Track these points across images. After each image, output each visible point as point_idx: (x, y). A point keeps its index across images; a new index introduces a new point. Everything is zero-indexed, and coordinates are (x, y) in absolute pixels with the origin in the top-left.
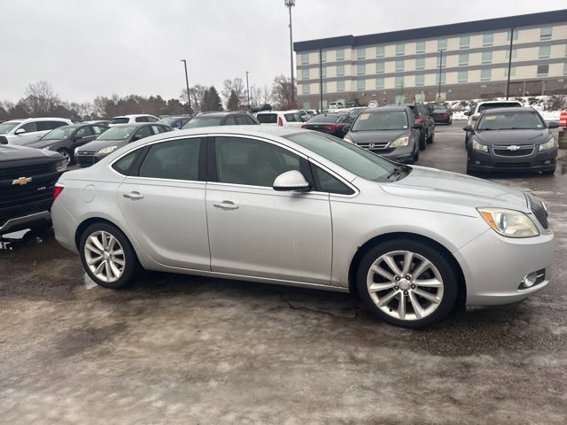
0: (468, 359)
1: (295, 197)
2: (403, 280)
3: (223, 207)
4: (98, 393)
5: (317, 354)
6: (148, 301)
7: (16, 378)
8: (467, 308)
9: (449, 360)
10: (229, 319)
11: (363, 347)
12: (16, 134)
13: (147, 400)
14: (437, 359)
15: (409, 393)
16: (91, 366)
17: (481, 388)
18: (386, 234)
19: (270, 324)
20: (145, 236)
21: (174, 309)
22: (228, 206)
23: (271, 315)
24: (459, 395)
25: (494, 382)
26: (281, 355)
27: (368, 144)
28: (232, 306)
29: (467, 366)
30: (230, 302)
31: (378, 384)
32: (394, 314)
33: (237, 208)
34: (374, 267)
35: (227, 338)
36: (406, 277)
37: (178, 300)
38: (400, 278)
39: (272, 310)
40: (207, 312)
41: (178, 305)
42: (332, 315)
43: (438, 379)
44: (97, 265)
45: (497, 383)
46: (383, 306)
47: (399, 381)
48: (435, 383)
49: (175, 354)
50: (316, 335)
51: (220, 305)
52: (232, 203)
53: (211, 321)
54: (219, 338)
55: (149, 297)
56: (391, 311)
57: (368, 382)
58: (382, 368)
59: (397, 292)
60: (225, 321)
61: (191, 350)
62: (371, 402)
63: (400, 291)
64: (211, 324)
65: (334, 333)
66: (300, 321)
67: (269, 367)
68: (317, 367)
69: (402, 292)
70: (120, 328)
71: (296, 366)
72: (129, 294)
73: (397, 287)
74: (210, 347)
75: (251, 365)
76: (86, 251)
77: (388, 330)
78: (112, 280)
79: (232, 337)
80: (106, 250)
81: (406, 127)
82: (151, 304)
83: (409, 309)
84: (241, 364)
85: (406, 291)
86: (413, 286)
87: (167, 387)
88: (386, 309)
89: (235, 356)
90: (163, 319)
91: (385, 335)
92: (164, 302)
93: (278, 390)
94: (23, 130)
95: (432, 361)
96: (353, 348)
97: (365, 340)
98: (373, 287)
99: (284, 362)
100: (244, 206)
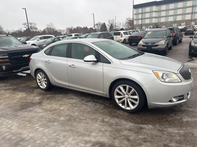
0: (143, 126)
1: (93, 64)
4: (24, 122)
5: (92, 118)
6: (52, 95)
7: (6, 115)
8: (149, 107)
9: (136, 125)
10: (72, 103)
11: (109, 117)
12: (37, 40)
13: (35, 126)
14: (132, 124)
15: (114, 135)
16: (26, 113)
17: (141, 137)
18: (119, 79)
19: (84, 106)
20: (51, 75)
21: (58, 98)
22: (72, 67)
23: (86, 103)
24: (131, 138)
25: (147, 136)
26: (81, 117)
27: (148, 43)
28: (76, 99)
29: (141, 128)
30: (76, 98)
31: (106, 131)
32: (123, 107)
34: (117, 90)
35: (68, 110)
36: (127, 94)
37: (61, 96)
38: (125, 94)
39: (87, 102)
40: (67, 100)
41: (60, 97)
42: (105, 105)
43: (127, 132)
44: (40, 83)
45: (148, 136)
46: (119, 103)
47: (113, 130)
48: (125, 133)
49: (51, 113)
50: (96, 111)
51: (72, 99)
52: (74, 65)
53: (66, 103)
54: (66, 109)
55: (53, 94)
56: (122, 105)
57: (103, 129)
58: (111, 125)
59: (124, 99)
60: (71, 104)
61: (55, 112)
62: (99, 136)
63: (125, 99)
64: (66, 104)
65: (102, 111)
66: (93, 106)
67: (75, 120)
68: (90, 122)
69: (126, 99)
70: (40, 103)
71: (84, 121)
72: (48, 93)
73: (124, 98)
74: (61, 112)
75: (70, 119)
76: (37, 78)
77: (121, 112)
78: (44, 88)
79: (70, 109)
80: (42, 78)
81: (165, 37)
82: (53, 96)
83: (128, 106)
84: (67, 118)
85: (127, 99)
86: (129, 98)
87: (42, 122)
88: (120, 105)
89: (67, 115)
90: (53, 101)
91: (119, 114)
92: (57, 96)
93: (73, 128)
94: (39, 39)
95: (130, 125)
96: (105, 117)
97: (111, 115)
98: (116, 97)
99: (81, 119)
100: (77, 66)
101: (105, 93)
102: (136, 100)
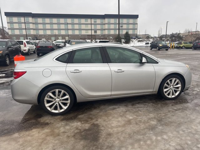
2: (172, 87)
3: (118, 72)
18: (169, 74)
22: (120, 71)
32: (170, 97)
33: (124, 71)
34: (165, 85)
38: (171, 86)
44: (51, 106)
52: (121, 70)
67: (163, 118)
73: (170, 89)
75: (158, 120)
76: (45, 101)
78: (61, 111)
80: (57, 98)
83: (173, 94)
85: (172, 90)
86: (174, 88)
88: (167, 96)
98: (165, 90)
100: (126, 70)
101: (154, 90)
102: (178, 88)
